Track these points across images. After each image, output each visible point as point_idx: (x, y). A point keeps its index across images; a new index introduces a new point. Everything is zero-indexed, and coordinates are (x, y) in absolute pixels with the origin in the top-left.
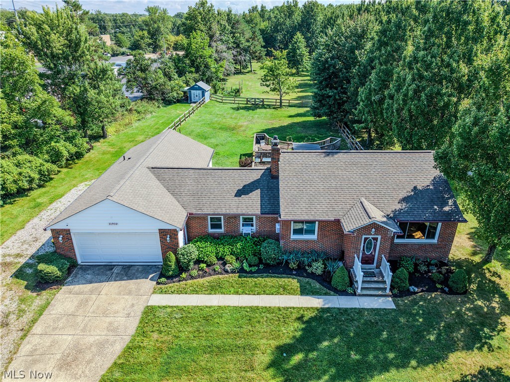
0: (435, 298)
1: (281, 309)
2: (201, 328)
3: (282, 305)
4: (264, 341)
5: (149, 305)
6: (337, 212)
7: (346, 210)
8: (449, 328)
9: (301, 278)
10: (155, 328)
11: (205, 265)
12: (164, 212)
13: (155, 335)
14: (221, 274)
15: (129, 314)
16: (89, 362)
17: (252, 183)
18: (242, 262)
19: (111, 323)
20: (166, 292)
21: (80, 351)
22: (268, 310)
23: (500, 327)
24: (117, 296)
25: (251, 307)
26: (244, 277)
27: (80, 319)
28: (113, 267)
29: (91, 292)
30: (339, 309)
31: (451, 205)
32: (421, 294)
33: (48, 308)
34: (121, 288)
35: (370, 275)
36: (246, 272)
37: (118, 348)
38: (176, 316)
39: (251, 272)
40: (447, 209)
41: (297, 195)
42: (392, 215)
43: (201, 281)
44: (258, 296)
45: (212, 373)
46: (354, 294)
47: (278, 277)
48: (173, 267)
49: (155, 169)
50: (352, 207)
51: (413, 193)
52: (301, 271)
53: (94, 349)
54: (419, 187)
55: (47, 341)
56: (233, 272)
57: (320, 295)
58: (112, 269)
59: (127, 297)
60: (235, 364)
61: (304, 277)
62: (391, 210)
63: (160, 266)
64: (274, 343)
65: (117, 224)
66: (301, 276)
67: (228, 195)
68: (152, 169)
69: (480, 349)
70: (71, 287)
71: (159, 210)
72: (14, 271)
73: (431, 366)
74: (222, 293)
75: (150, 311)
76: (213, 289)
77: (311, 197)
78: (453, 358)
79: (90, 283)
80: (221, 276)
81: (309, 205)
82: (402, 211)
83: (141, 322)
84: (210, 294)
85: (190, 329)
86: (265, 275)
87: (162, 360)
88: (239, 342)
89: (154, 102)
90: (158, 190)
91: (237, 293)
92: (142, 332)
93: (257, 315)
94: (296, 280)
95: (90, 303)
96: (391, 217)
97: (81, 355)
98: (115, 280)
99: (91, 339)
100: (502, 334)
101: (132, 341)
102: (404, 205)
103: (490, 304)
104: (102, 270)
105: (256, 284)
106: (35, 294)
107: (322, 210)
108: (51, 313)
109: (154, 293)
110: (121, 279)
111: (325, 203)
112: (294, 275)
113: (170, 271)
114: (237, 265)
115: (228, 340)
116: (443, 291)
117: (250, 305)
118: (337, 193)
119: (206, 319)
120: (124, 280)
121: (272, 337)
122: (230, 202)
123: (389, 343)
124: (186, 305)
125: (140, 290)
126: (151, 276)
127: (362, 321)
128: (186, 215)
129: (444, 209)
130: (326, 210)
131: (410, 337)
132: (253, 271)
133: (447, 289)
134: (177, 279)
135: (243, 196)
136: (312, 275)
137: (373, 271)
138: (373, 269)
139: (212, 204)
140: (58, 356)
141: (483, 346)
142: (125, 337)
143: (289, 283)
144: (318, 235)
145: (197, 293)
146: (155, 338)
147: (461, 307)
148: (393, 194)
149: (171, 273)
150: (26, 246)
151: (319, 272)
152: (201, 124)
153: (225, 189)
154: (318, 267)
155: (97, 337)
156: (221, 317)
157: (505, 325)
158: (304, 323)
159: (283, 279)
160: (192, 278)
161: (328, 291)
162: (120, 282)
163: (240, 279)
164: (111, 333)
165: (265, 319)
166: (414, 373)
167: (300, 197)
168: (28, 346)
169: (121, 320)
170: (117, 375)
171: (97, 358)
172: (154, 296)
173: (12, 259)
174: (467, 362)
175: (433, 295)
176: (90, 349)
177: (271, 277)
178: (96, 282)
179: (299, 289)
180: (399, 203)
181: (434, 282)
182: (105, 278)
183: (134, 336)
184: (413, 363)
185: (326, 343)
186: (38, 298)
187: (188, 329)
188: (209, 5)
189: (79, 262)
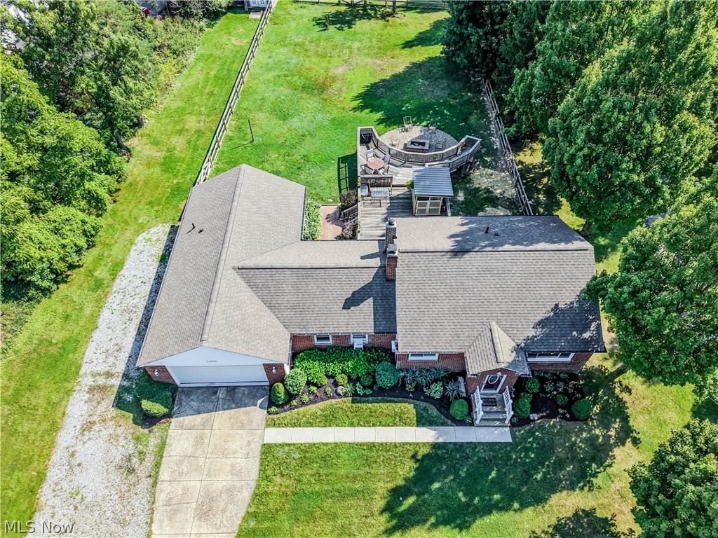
0: (554, 426)
1: (398, 445)
2: (321, 470)
3: (399, 440)
4: (381, 484)
5: (265, 442)
6: (462, 342)
7: (473, 338)
8: (560, 464)
9: (418, 403)
10: (276, 471)
11: (315, 388)
12: (265, 343)
13: (278, 480)
14: (333, 398)
15: (248, 454)
16: (224, 511)
17: (363, 288)
18: (354, 385)
19: (232, 466)
20: (279, 425)
21: (212, 500)
22: (384, 447)
23: (608, 461)
24: (231, 432)
25: (366, 444)
26: (358, 403)
27: (201, 461)
28: (216, 389)
29: (204, 425)
30: (455, 444)
31: (593, 331)
32: (539, 421)
33: (166, 448)
34: (232, 420)
35: (490, 404)
36: (359, 395)
37: (246, 495)
38: (295, 456)
39: (365, 395)
40: (587, 335)
41: (418, 319)
42: (523, 345)
43: (313, 408)
44: (373, 428)
45: (336, 520)
46: (472, 424)
47: (393, 402)
48: (282, 397)
49: (243, 270)
50: (480, 334)
51: (552, 314)
52: (418, 393)
53: (224, 496)
54: (561, 306)
55: (178, 489)
56: (345, 395)
57: (437, 426)
58: (216, 393)
59: (240, 432)
60: (356, 510)
61: (421, 400)
62: (523, 338)
63: (266, 387)
64: (391, 485)
65: (215, 361)
66: (418, 400)
67: (335, 306)
68: (238, 271)
69: (582, 489)
70: (181, 419)
71: (260, 341)
72: (113, 398)
73: (532, 508)
74: (337, 426)
75: (267, 449)
76: (329, 420)
77: (434, 321)
78: (555, 499)
79: (199, 414)
80: (333, 401)
81: (431, 333)
82: (535, 339)
83: (261, 465)
84: (325, 426)
85: (309, 472)
86: (380, 398)
87: (289, 506)
88: (358, 486)
89: (192, 20)
90: (253, 305)
91: (352, 425)
92: (264, 476)
93: (373, 454)
94: (412, 405)
95: (206, 441)
96: (521, 348)
97: (214, 504)
98: (224, 409)
99: (219, 485)
100: (608, 470)
101: (258, 487)
102: (539, 331)
103: (607, 432)
104: (206, 395)
105: (371, 412)
106: (146, 431)
107: (445, 338)
108: (171, 454)
109: (267, 426)
110: (230, 408)
111: (449, 330)
112: (411, 398)
113: (279, 401)
114: (349, 388)
115: (348, 484)
116: (564, 418)
117: (366, 441)
118: (464, 315)
119: (324, 459)
120: (232, 408)
121: (389, 479)
122: (338, 317)
123: (499, 483)
124: (302, 442)
125: (252, 422)
126: (259, 402)
127: (475, 458)
128: (289, 337)
129: (584, 335)
130: (449, 338)
131: (520, 477)
132: (367, 394)
133: (568, 416)
134: (288, 406)
135: (352, 308)
136: (429, 399)
137: (495, 397)
138: (495, 394)
139: (317, 321)
140: (194, 505)
141: (585, 485)
142: (250, 482)
143: (406, 410)
144: (439, 358)
145: (311, 425)
146: (279, 483)
147: (577, 436)
148: (530, 315)
150: (111, 359)
151: (437, 396)
152: (275, 77)
153: (330, 299)
154: (436, 391)
155: (224, 483)
156: (338, 457)
157: (615, 458)
158: (417, 461)
159: (399, 405)
160: (303, 404)
161: (446, 420)
162: (229, 411)
163: (354, 405)
164: (236, 478)
165: (382, 458)
166: (517, 516)
167: (420, 321)
168: (162, 495)
169: (241, 462)
170: (252, 524)
171: (230, 506)
172: (268, 430)
173: (104, 380)
174: (567, 504)
175: (552, 423)
176: (221, 496)
177: (387, 402)
178: (204, 412)
179: (415, 418)
180: (533, 328)
181: (558, 406)
182: (211, 406)
183: (258, 481)
184: (516, 505)
185: (436, 485)
186: (151, 435)
187: (308, 472)
189: (178, 383)
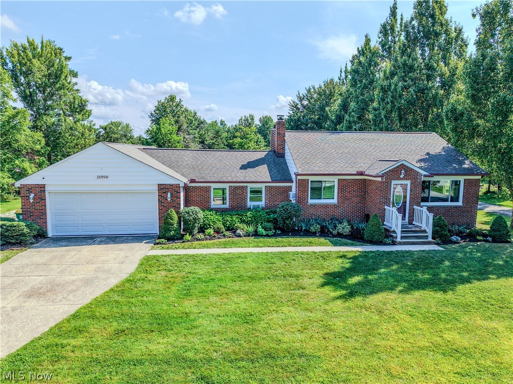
1: (316, 252)
5: (148, 255)
7: (367, 167)
11: (212, 231)
13: (163, 273)
17: (257, 160)
18: (255, 226)
19: (99, 267)
21: (57, 285)
22: (301, 253)
25: (279, 252)
27: (54, 266)
30: (383, 251)
31: (469, 164)
36: (261, 236)
37: (113, 281)
38: (187, 260)
39: (267, 236)
40: (466, 166)
43: (210, 241)
46: (394, 243)
48: (175, 226)
49: (147, 150)
50: (371, 165)
51: (427, 157)
53: (78, 283)
54: (432, 153)
56: (246, 236)
58: (94, 239)
65: (107, 177)
67: (232, 168)
70: (40, 249)
74: (239, 247)
79: (67, 246)
80: (233, 239)
83: (140, 265)
84: (225, 248)
92: (144, 270)
93: (288, 256)
95: (68, 257)
98: (99, 245)
104: (80, 240)
109: (152, 249)
112: (318, 236)
113: (171, 231)
114: (250, 230)
116: (486, 242)
122: (236, 173)
124: (198, 253)
125: (133, 248)
129: (463, 166)
132: (270, 234)
133: (490, 239)
134: (180, 240)
135: (248, 169)
136: (340, 235)
139: (215, 175)
144: (338, 199)
146: (163, 275)
149: (172, 233)
151: (347, 232)
153: (227, 164)
154: (344, 228)
155: (82, 276)
156: (245, 258)
159: (308, 239)
160: (198, 240)
163: (257, 239)
164: (101, 273)
165: (300, 258)
169: (112, 265)
172: (153, 251)
176: (72, 283)
178: (73, 246)
182: (84, 244)
188: (177, 100)
